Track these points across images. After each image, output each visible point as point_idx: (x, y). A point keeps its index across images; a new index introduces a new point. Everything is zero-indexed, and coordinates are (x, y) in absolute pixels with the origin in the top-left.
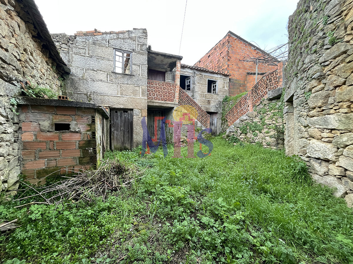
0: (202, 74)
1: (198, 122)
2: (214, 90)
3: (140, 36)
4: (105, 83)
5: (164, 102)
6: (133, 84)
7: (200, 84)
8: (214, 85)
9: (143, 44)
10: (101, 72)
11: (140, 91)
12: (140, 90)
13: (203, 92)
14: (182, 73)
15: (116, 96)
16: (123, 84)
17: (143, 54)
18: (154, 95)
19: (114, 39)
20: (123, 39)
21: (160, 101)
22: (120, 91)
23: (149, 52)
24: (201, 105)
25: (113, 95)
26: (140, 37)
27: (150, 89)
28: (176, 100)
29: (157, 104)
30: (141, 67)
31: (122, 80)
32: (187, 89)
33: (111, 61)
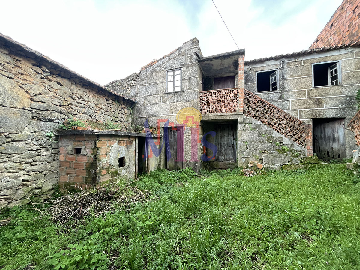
0: (299, 60)
1: (284, 137)
2: (335, 78)
3: (190, 47)
4: (159, 105)
5: (222, 114)
6: (183, 100)
7: (295, 77)
8: (334, 70)
9: (193, 55)
10: (157, 96)
11: (189, 107)
12: (190, 105)
13: (302, 88)
14: (260, 70)
15: (167, 116)
16: (173, 102)
17: (192, 66)
18: (208, 107)
19: (166, 62)
20: (174, 58)
21: (216, 114)
22: (171, 110)
23: (199, 61)
24: (299, 109)
25: (165, 115)
26: (189, 49)
27: (204, 101)
28: (240, 109)
29: (213, 118)
30: (190, 80)
31: (173, 98)
32: (273, 90)
33: (164, 83)
